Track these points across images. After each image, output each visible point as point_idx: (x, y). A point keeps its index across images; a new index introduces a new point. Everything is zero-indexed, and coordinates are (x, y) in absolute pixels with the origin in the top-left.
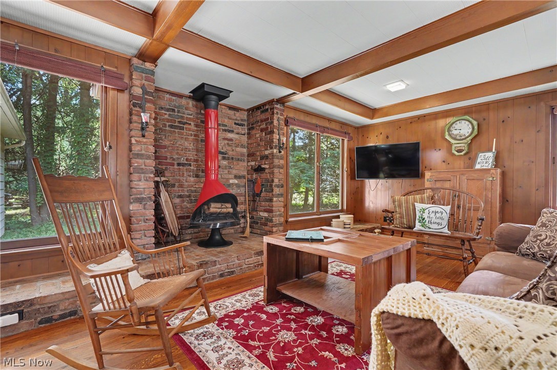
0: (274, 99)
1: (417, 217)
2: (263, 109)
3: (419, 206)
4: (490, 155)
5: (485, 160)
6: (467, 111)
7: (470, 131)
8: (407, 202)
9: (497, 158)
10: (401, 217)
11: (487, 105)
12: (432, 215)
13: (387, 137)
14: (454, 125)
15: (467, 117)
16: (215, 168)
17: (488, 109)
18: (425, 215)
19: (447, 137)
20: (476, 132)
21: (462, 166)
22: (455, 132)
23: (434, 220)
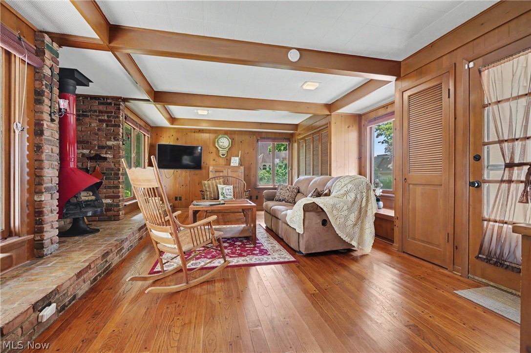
0: (121, 97)
1: (220, 193)
2: (102, 101)
3: (220, 186)
4: (237, 159)
5: (235, 161)
6: (226, 133)
7: (228, 144)
8: (213, 185)
9: (240, 160)
10: (210, 194)
11: (235, 131)
12: (227, 191)
13: (177, 139)
14: (220, 140)
15: (226, 136)
16: (74, 156)
17: (235, 134)
18: (224, 191)
19: (217, 146)
20: (230, 146)
21: (223, 163)
22: (221, 144)
23: (228, 193)
